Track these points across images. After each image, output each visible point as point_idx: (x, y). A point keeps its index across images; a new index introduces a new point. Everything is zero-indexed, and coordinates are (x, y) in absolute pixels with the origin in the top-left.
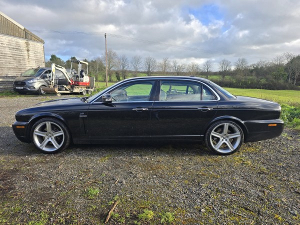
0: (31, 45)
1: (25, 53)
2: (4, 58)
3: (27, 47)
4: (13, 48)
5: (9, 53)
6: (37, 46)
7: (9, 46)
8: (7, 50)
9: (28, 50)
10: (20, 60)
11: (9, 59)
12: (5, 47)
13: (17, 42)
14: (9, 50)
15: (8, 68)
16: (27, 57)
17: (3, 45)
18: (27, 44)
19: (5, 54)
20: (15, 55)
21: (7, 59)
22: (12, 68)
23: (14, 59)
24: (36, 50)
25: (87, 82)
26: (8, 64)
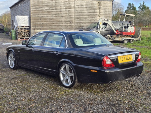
0: (102, 4)
1: (97, 10)
2: (82, 16)
3: (99, 5)
4: (89, 8)
5: (86, 12)
6: (107, 4)
7: (87, 7)
8: (85, 10)
9: (100, 8)
10: (93, 16)
11: (85, 16)
12: (84, 8)
13: (92, 3)
14: (86, 10)
15: (84, 22)
16: (98, 13)
17: (83, 7)
18: (100, 3)
19: (83, 12)
20: (90, 13)
21: (84, 16)
22: (87, 22)
23: (89, 16)
24: (106, 7)
25: (132, 32)
26: (85, 20)
